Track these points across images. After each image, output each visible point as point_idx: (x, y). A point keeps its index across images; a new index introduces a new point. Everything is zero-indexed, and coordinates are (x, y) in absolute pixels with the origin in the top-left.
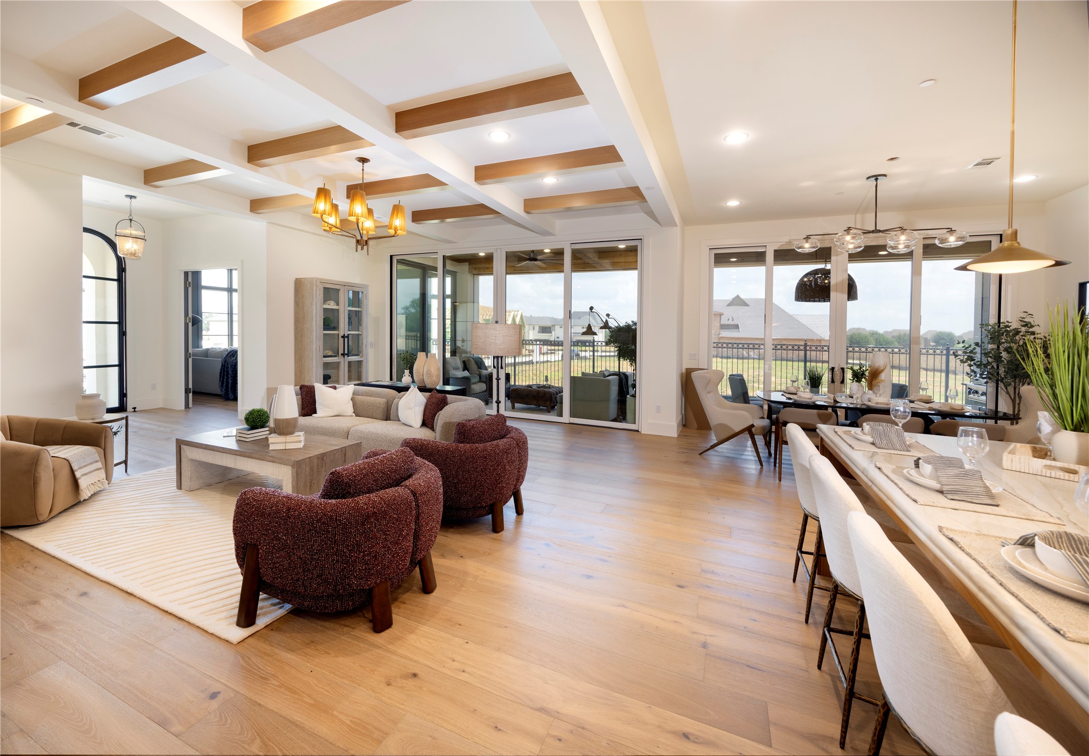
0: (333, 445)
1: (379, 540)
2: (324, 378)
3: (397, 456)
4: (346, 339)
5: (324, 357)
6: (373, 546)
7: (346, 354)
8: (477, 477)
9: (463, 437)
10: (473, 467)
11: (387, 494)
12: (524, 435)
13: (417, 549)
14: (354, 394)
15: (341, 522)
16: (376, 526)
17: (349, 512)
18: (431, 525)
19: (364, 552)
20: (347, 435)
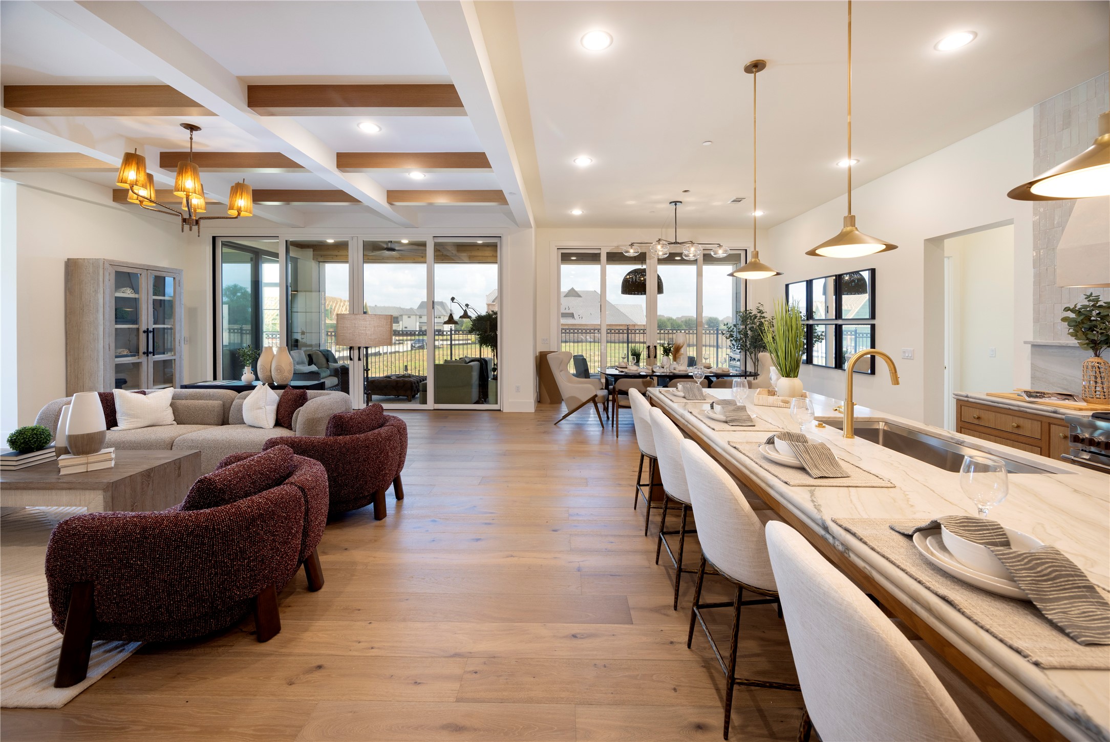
0: (160, 459)
1: (266, 543)
2: (116, 383)
3: (275, 455)
4: (151, 335)
5: (117, 357)
6: (259, 550)
7: (150, 353)
8: (359, 467)
9: (340, 429)
10: (354, 458)
11: (272, 493)
12: (403, 422)
13: (305, 547)
14: (173, 398)
15: (220, 531)
16: (263, 528)
17: (230, 518)
18: (320, 519)
19: (249, 558)
20: (171, 446)
